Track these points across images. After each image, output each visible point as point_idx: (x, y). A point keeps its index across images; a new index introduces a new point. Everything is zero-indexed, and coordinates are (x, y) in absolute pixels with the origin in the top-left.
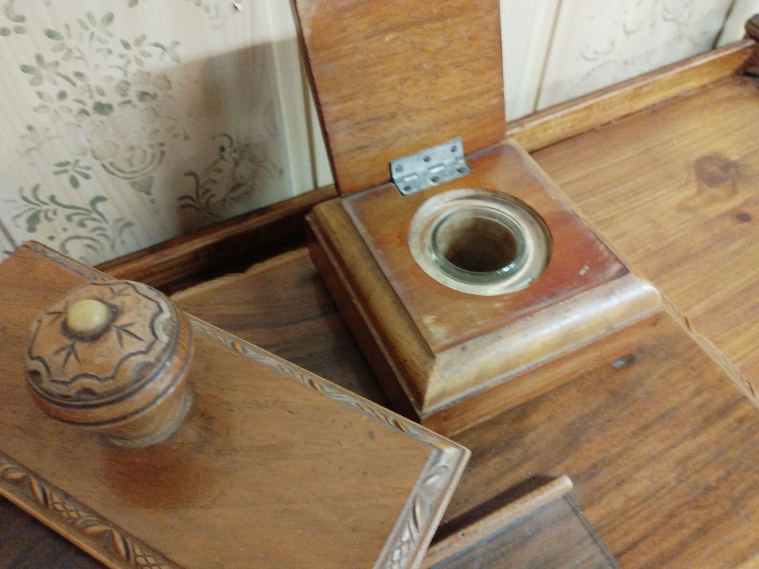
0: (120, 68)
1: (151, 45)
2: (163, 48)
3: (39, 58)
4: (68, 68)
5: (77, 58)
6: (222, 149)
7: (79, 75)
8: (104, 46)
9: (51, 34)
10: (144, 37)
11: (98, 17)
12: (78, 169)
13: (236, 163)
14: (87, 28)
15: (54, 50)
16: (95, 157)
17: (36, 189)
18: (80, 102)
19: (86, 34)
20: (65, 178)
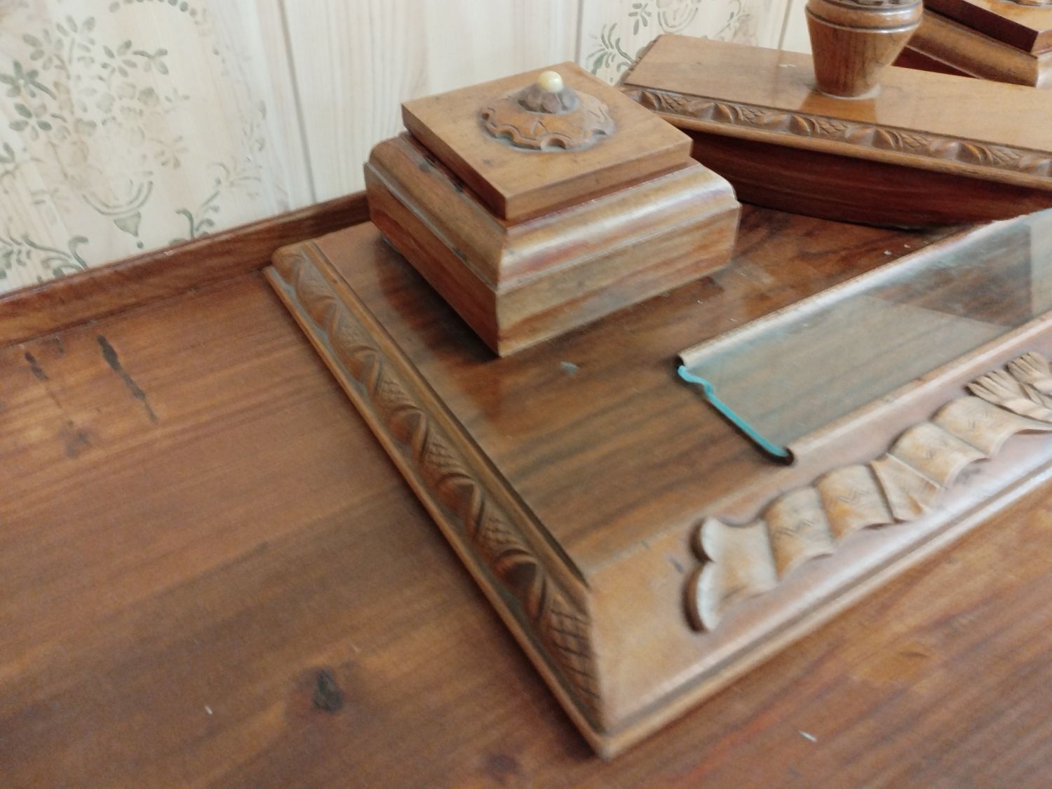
6: (732, 16)
12: (643, 14)
13: (735, 33)
16: (658, 4)
17: (613, 27)
20: (633, 19)
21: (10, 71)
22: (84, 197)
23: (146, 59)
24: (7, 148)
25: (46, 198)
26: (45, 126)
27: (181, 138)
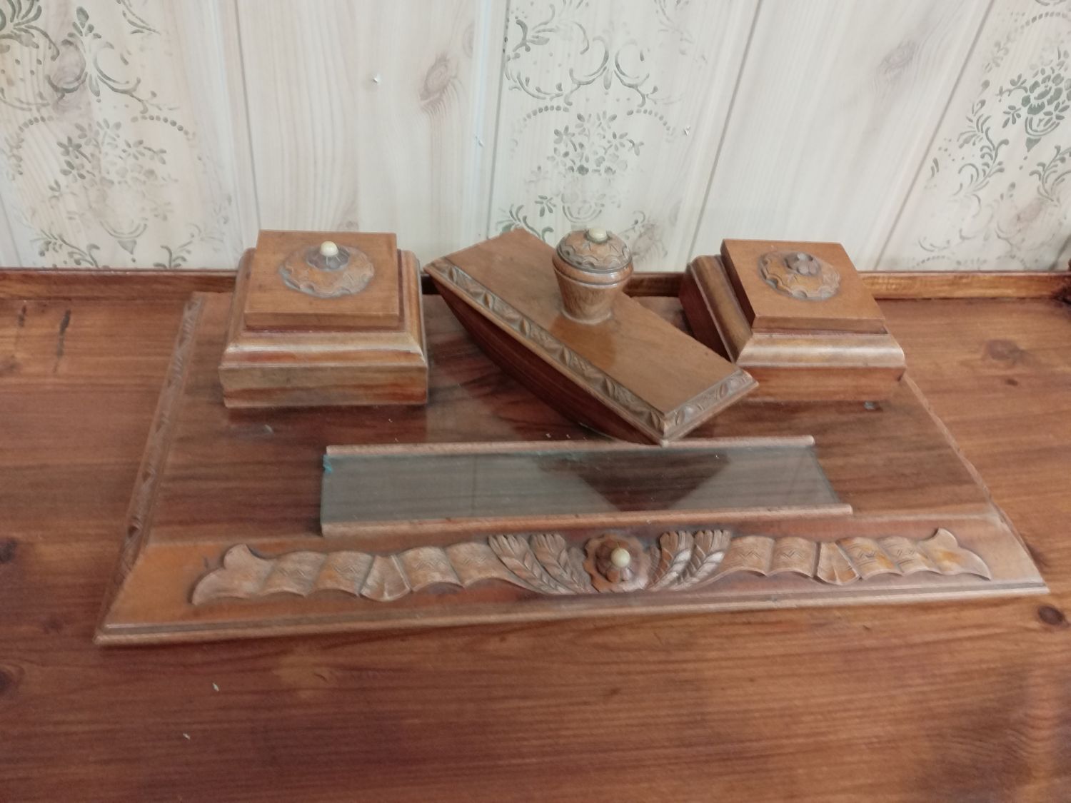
0: (605, 149)
1: (628, 140)
2: (634, 144)
3: (567, 129)
4: (577, 140)
5: (585, 135)
6: (636, 222)
7: (582, 146)
8: (602, 132)
9: (580, 117)
10: (626, 134)
11: (608, 116)
12: (548, 204)
13: (641, 236)
14: (599, 119)
15: (577, 126)
16: (562, 200)
17: (520, 208)
18: (573, 161)
19: (598, 123)
20: (539, 207)
21: (65, 142)
22: (101, 222)
23: (151, 153)
24: (57, 183)
25: (77, 217)
26: (82, 177)
27: (169, 204)
